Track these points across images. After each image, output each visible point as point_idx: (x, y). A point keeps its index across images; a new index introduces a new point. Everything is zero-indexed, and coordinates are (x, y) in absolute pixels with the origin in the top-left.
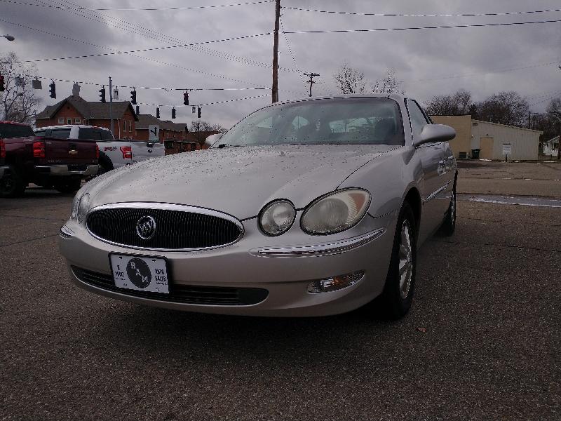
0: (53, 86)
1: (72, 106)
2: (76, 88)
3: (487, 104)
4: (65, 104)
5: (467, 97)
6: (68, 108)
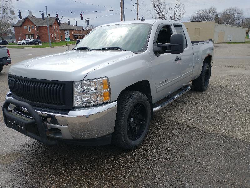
0: (20, 13)
1: (30, 20)
2: (30, 13)
3: (224, 13)
4: (27, 19)
5: (214, 10)
6: (28, 21)
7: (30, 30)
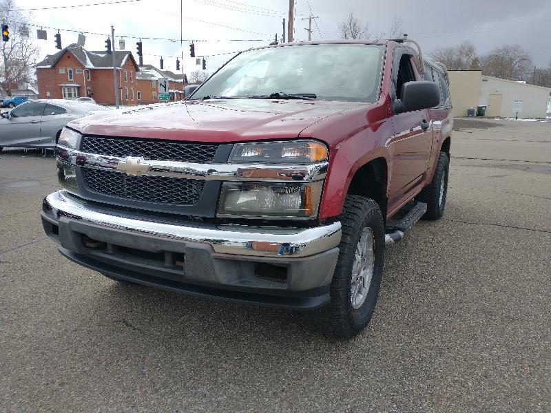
0: (58, 36)
1: (73, 55)
2: (82, 38)
5: (471, 50)
6: (69, 57)
7: (71, 78)
